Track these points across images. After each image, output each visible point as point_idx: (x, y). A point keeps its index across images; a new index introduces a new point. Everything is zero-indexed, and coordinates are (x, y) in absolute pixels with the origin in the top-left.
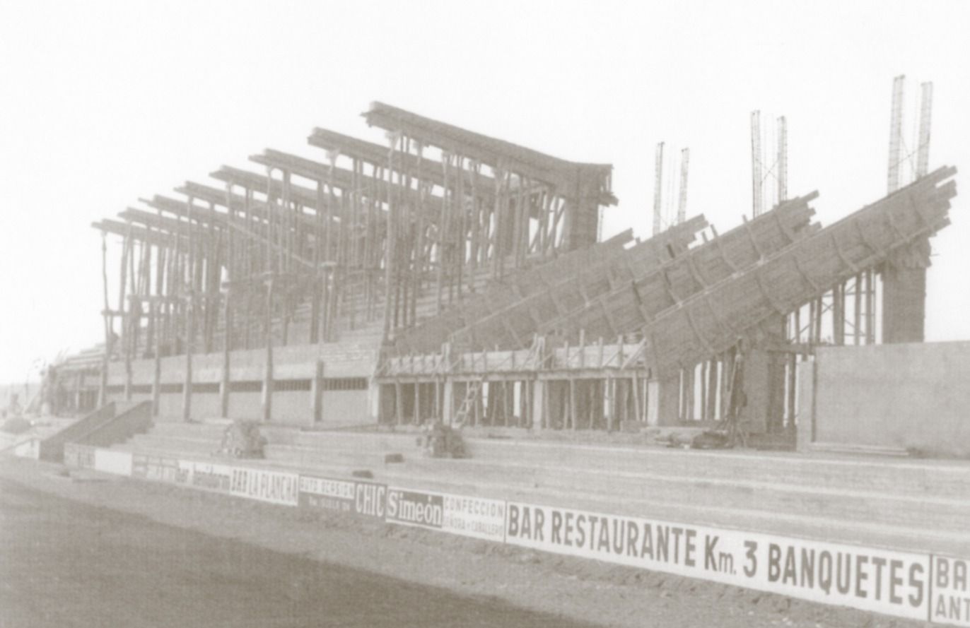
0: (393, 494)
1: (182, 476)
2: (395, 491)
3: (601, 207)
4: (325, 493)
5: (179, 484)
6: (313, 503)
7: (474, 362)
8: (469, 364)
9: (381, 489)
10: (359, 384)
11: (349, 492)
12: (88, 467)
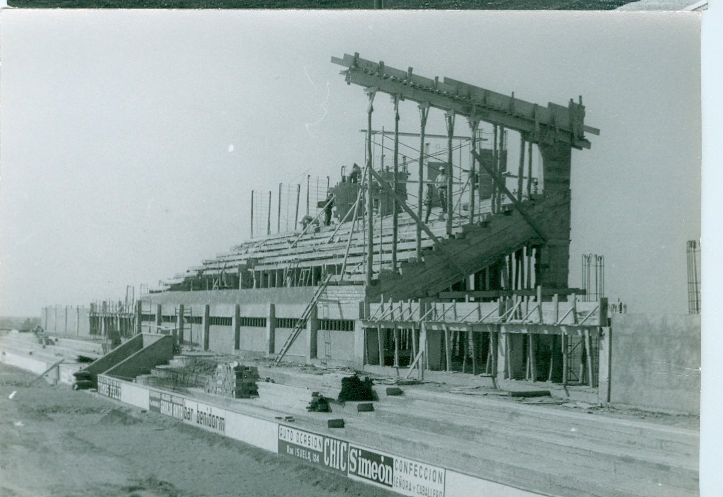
0: (353, 451)
1: (188, 415)
2: (355, 449)
3: (574, 151)
4: (299, 444)
5: (186, 421)
6: (291, 451)
7: (445, 312)
8: (440, 313)
9: (344, 444)
10: (347, 325)
11: (318, 445)
12: (116, 397)
